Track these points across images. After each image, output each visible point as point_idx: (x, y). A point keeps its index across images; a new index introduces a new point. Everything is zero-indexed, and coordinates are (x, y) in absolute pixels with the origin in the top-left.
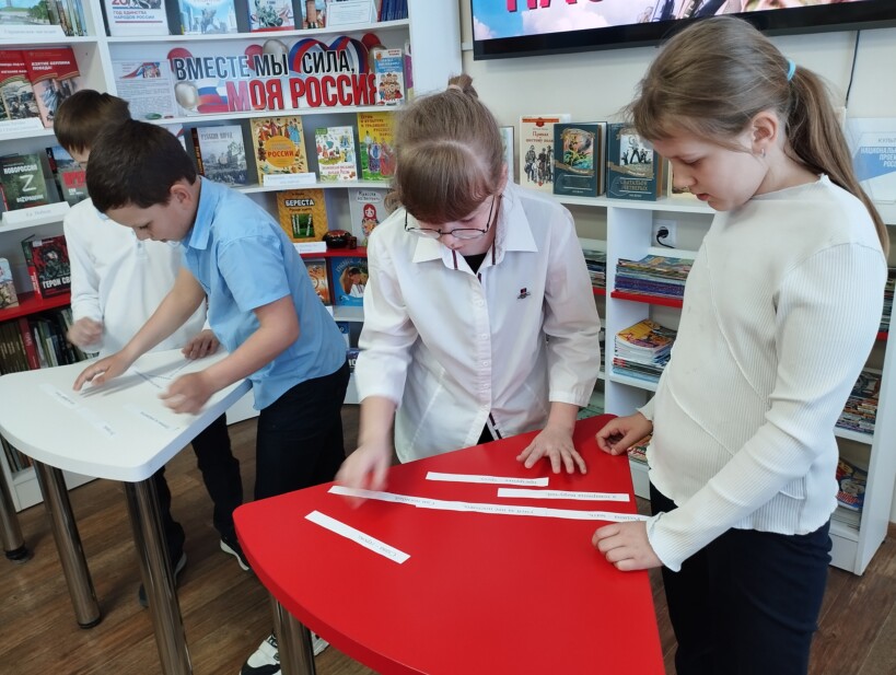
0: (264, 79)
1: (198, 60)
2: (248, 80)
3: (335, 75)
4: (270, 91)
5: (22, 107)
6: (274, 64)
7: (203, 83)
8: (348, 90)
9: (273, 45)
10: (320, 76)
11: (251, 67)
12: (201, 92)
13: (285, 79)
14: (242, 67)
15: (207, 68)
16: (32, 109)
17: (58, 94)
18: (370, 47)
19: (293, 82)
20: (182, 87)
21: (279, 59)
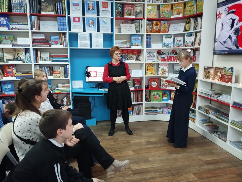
0: (174, 56)
1: (163, 52)
2: (171, 56)
4: (175, 58)
5: (130, 58)
6: (177, 53)
7: (163, 56)
9: (177, 50)
11: (172, 54)
12: (162, 58)
14: (170, 54)
15: (164, 53)
16: (132, 59)
17: (137, 57)
18: (196, 51)
20: (159, 57)
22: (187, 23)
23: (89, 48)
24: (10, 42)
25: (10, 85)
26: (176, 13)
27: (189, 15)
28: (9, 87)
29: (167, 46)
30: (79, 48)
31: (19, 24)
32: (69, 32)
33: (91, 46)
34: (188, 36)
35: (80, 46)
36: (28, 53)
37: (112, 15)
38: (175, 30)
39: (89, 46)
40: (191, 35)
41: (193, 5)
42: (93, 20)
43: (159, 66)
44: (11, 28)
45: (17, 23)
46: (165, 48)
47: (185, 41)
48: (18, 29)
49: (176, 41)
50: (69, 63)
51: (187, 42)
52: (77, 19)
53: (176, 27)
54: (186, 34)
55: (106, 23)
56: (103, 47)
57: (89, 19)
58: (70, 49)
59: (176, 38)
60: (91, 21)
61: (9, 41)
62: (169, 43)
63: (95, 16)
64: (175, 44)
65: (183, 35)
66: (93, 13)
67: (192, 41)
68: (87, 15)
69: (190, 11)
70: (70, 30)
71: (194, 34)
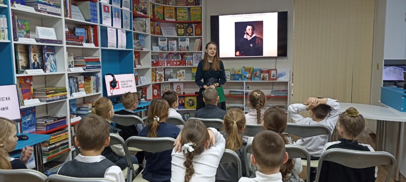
3: (176, 60)
8: (178, 63)
10: (173, 60)
13: (165, 60)
18: (184, 55)
19: (167, 61)
21: (165, 56)
22: (178, 28)
23: (115, 48)
24: (25, 33)
25: (30, 116)
26: (168, 16)
27: (182, 21)
28: (29, 119)
29: (163, 49)
30: (109, 48)
31: (50, 5)
32: (101, 25)
33: (117, 47)
34: (181, 40)
35: (110, 46)
36: (52, 54)
37: (131, 10)
38: (169, 33)
39: (116, 46)
40: (185, 40)
41: (186, 13)
42: (118, 12)
43: (157, 71)
44: (39, 9)
45: (47, 2)
46: (161, 51)
47: (179, 45)
48: (49, 13)
49: (170, 44)
50: (101, 70)
51: (181, 46)
52: (106, 8)
53: (169, 30)
54: (179, 39)
55: (127, 19)
56: (126, 48)
57: (116, 9)
58: (102, 50)
59: (169, 42)
60: (117, 13)
61: (23, 31)
62: (164, 46)
63: (118, 7)
64: (169, 47)
65: (177, 39)
66: (118, 3)
67: (186, 46)
68: (113, 5)
69: (182, 17)
70: (101, 22)
71: (188, 39)
